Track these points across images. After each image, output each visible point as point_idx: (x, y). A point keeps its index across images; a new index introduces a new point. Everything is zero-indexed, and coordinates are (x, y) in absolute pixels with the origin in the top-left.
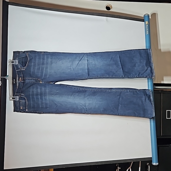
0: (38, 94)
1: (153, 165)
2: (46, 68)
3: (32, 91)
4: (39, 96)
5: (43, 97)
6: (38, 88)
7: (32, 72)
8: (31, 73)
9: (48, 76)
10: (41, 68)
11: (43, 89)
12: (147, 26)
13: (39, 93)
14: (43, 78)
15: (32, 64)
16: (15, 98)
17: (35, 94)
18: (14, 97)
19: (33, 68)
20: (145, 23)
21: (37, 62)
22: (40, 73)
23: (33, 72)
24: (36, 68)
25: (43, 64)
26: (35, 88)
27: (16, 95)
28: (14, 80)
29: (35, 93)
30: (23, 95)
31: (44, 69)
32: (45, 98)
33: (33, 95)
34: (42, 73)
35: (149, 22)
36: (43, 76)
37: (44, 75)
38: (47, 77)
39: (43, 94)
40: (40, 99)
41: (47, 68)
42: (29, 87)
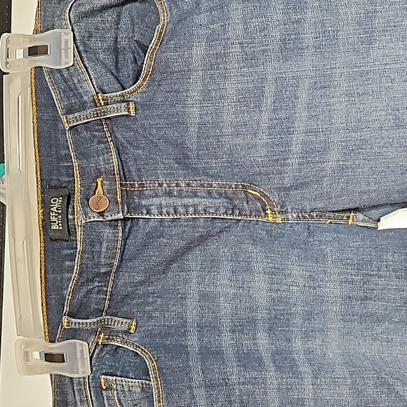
0: (253, 321)
2: (314, 86)
3: (204, 297)
4: (263, 340)
5: (298, 344)
6: (248, 270)
7: (193, 130)
8: (191, 141)
9: (333, 160)
10: (269, 90)
11: (297, 271)
13: (261, 315)
14: (288, 182)
15: (198, 52)
16: (60, 358)
17: (226, 323)
18: (55, 348)
19: (206, 96)
21: (236, 30)
22: (264, 138)
23: (202, 125)
24: (231, 88)
25: (290, 47)
26: (226, 268)
27: (73, 334)
28: (57, 204)
29: (226, 308)
30: (127, 332)
31: (303, 96)
32: (308, 352)
33: (208, 327)
34: (283, 129)
36: (293, 161)
37: (296, 148)
38: (330, 165)
39: (298, 321)
40: (268, 361)
41: (322, 84)
42: (172, 261)
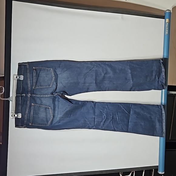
1: (159, 174)
12: (167, 24)
20: (165, 21)
35: (170, 20)
